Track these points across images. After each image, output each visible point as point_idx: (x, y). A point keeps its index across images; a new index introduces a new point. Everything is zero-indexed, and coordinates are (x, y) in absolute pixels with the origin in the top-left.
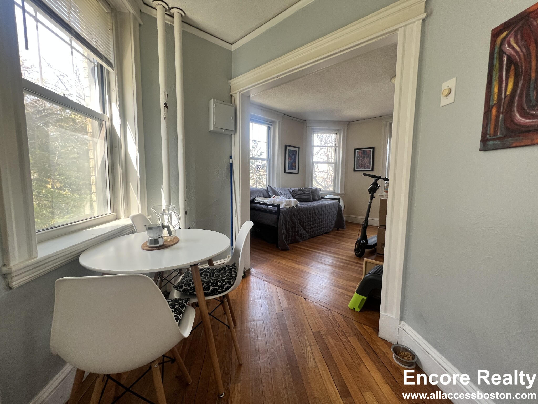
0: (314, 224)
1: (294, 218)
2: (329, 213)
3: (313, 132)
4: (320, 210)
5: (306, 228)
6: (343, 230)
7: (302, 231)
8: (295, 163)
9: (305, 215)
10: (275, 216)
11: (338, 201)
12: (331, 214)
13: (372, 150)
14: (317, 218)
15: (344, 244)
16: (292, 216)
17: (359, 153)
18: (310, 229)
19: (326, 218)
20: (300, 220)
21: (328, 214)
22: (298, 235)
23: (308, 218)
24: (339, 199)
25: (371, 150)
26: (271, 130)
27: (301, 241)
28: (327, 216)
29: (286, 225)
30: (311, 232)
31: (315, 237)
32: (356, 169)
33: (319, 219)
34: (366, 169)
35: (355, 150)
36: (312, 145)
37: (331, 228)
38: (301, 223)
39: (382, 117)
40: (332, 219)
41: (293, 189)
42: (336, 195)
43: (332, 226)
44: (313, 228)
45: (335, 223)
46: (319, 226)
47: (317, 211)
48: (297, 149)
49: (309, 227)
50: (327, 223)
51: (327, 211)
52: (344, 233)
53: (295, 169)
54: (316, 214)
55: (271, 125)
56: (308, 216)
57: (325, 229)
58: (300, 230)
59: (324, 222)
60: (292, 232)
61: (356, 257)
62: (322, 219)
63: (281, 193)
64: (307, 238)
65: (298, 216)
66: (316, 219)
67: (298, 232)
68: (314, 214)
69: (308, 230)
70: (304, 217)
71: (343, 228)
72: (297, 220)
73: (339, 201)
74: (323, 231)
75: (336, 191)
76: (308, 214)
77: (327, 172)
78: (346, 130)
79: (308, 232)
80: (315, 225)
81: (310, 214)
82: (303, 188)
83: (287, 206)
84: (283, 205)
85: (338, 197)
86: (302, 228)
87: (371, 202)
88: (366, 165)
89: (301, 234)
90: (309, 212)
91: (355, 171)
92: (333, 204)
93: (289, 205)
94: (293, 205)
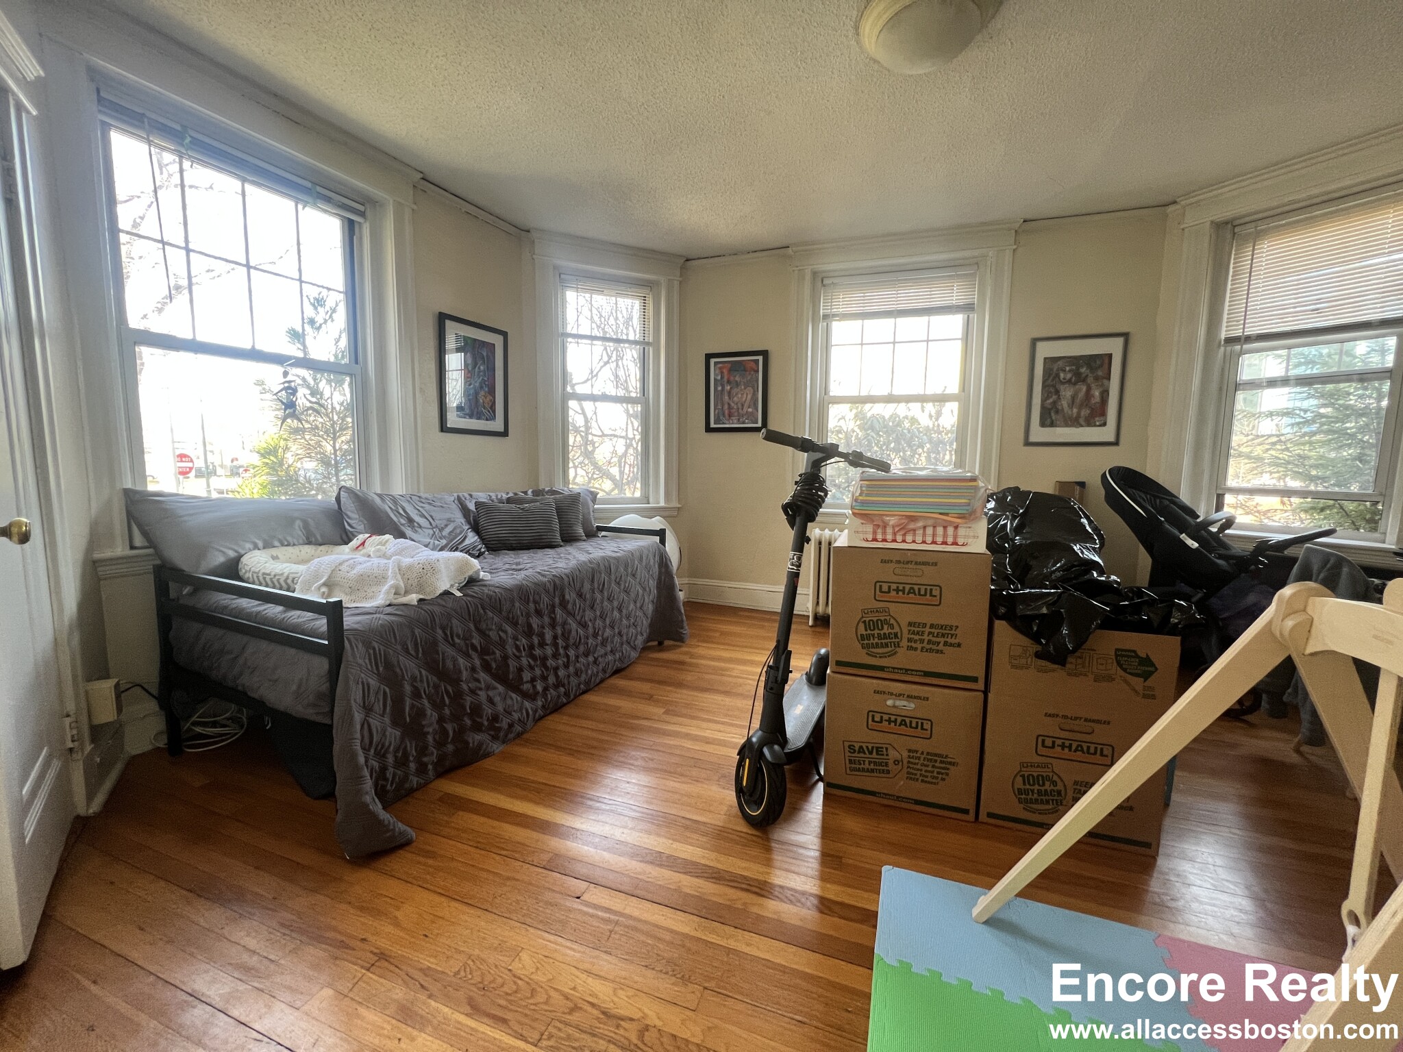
0: (561, 651)
1: (450, 651)
2: (627, 591)
3: (562, 281)
4: (587, 586)
5: (522, 678)
6: (680, 647)
7: (499, 699)
8: (492, 391)
9: (515, 624)
10: (321, 665)
11: (657, 539)
12: (633, 595)
13: (760, 358)
14: (574, 626)
15: (687, 736)
16: (435, 644)
17: (720, 368)
18: (544, 678)
19: (616, 613)
20: (484, 652)
21: (623, 595)
22: (477, 728)
23: (529, 632)
24: (661, 534)
25: (757, 362)
26: (361, 239)
27: (497, 747)
28: (616, 604)
29: (398, 702)
30: (546, 689)
31: (568, 703)
32: (713, 425)
33: (584, 626)
34: (744, 423)
35: (709, 357)
36: (561, 330)
37: (634, 648)
38: (494, 665)
39: (790, 251)
40: (639, 613)
41: (482, 497)
42: (650, 513)
43: (640, 641)
44: (556, 669)
45: (651, 625)
46: (586, 655)
47: (570, 596)
48: (497, 340)
49: (538, 672)
50: (620, 633)
51: (618, 584)
52: (682, 663)
53: (493, 418)
54: (570, 606)
55: (362, 214)
56: (530, 626)
57: (610, 658)
58: (490, 700)
59: (608, 632)
60: (441, 720)
61: (743, 827)
62: (599, 623)
63: (410, 520)
64: (530, 723)
65: (475, 634)
66: (570, 631)
67: (476, 710)
68: (558, 611)
69: (534, 687)
70: (509, 630)
71: (680, 639)
72: (468, 656)
73: (663, 541)
74: (604, 671)
75: (651, 500)
76: (528, 615)
77: (626, 438)
78: (676, 284)
79: (532, 697)
80: (568, 656)
81: (539, 613)
82: (526, 493)
83: (407, 593)
84: (386, 587)
85: (656, 523)
86: (501, 688)
87: (799, 566)
88: (745, 410)
89: (495, 718)
90: (532, 605)
91: (709, 429)
92: (640, 555)
93: (420, 588)
94: (444, 582)
